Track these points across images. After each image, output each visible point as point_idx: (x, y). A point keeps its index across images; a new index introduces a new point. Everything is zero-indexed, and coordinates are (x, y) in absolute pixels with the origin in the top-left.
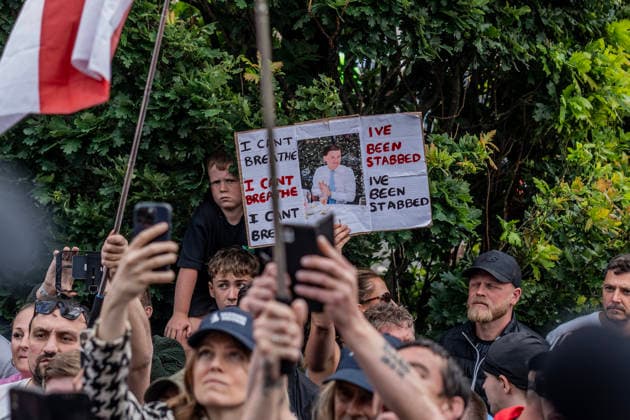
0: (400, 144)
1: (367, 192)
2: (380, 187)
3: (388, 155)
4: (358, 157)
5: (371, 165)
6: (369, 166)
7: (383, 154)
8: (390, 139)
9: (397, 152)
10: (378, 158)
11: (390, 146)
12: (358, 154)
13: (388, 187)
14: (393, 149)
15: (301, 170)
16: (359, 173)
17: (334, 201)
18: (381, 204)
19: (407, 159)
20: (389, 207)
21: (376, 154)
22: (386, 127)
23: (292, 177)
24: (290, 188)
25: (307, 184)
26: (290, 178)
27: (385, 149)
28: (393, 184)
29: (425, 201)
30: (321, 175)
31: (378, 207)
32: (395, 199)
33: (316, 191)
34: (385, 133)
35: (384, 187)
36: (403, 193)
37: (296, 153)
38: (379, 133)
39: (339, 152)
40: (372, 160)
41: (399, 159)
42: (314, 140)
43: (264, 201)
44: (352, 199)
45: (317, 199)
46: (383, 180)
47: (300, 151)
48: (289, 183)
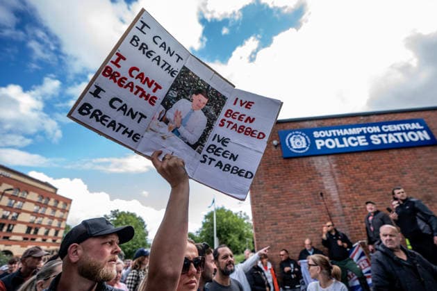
0: (254, 119)
1: (207, 144)
2: (219, 145)
3: (240, 124)
4: (217, 114)
5: (222, 125)
6: (220, 125)
7: (236, 121)
8: (248, 113)
9: (247, 125)
10: (230, 123)
11: (245, 118)
12: (218, 112)
13: (225, 149)
14: (246, 121)
15: (171, 89)
16: (210, 126)
17: (178, 134)
18: (212, 159)
19: (252, 133)
20: (217, 165)
21: (230, 119)
22: (249, 102)
23: (160, 88)
24: (152, 94)
25: (167, 103)
26: (158, 87)
27: (240, 119)
28: (231, 148)
29: (249, 175)
30: (183, 106)
31: (208, 160)
32: (225, 161)
33: (170, 115)
34: (246, 107)
35: (222, 147)
36: (235, 160)
37: (177, 74)
38: (242, 105)
39: (206, 100)
40: (225, 122)
41: (246, 131)
42: (196, 76)
43: (121, 86)
44: (193, 143)
45: (167, 122)
46: (224, 141)
47: (180, 74)
48: (154, 91)
